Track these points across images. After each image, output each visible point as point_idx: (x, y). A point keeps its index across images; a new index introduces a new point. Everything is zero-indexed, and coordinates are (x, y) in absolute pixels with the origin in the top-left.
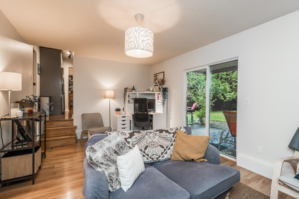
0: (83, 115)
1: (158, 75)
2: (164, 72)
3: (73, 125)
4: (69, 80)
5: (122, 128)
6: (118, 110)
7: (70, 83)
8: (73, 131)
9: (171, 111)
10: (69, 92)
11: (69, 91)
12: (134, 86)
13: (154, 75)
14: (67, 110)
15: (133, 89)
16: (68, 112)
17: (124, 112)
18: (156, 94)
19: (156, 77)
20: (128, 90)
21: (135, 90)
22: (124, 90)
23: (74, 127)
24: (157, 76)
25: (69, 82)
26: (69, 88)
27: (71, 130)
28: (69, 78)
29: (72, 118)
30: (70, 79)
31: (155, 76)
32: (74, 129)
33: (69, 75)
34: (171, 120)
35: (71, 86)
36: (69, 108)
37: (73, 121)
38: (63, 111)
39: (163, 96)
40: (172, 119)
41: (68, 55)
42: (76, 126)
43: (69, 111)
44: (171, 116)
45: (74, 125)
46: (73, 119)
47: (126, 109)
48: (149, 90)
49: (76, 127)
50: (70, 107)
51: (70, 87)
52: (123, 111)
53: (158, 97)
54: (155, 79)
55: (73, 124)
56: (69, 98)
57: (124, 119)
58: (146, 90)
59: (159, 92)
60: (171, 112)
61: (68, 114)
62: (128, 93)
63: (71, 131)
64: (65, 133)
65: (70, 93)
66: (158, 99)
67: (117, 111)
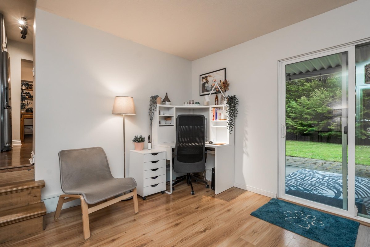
0: (63, 155)
1: (210, 76)
2: (225, 69)
3: (34, 180)
4: (22, 89)
5: (152, 178)
6: (139, 140)
7: (23, 94)
8: (35, 196)
9: (247, 139)
10: (21, 111)
11: (21, 109)
12: (167, 93)
13: (200, 76)
14: (17, 143)
15: (167, 99)
16: (20, 147)
17: (150, 144)
18: (210, 109)
19: (204, 80)
20: (158, 100)
21: (170, 101)
22: (149, 100)
23: (36, 184)
24: (208, 77)
25: (21, 94)
26: (21, 103)
27: (30, 194)
28: (22, 85)
29: (31, 161)
30: (24, 88)
31: (203, 78)
32: (39, 190)
33: (22, 81)
34: (245, 157)
35: (26, 101)
36: (21, 139)
37: (34, 168)
38: (7, 145)
39: (229, 112)
40: (248, 154)
41: (21, 29)
42: (43, 181)
43: (22, 146)
44: (244, 150)
45: (37, 179)
46: (33, 164)
47: (154, 137)
48: (191, 102)
49: (42, 186)
50: (25, 137)
51: (24, 102)
52: (149, 142)
53: (216, 114)
54: (202, 83)
55: (34, 175)
56: (21, 120)
57: (155, 158)
58: (186, 103)
59: (216, 104)
60: (246, 142)
61: (19, 151)
62: (159, 107)
63: (29, 196)
64: (11, 204)
65: (23, 112)
66: (216, 118)
67: (139, 142)
